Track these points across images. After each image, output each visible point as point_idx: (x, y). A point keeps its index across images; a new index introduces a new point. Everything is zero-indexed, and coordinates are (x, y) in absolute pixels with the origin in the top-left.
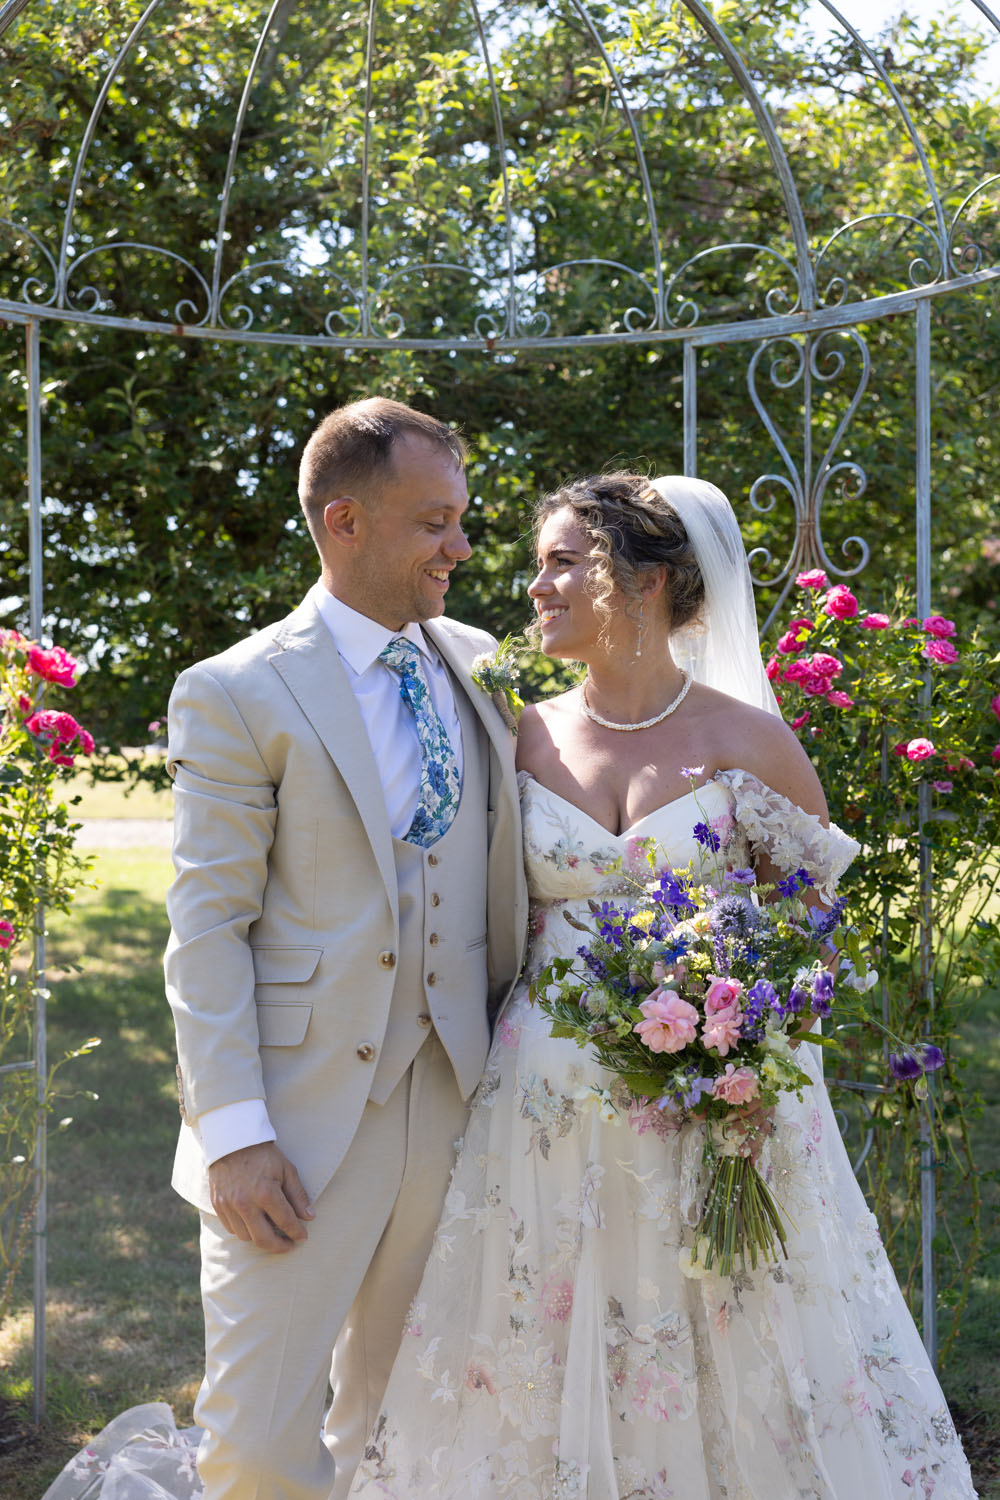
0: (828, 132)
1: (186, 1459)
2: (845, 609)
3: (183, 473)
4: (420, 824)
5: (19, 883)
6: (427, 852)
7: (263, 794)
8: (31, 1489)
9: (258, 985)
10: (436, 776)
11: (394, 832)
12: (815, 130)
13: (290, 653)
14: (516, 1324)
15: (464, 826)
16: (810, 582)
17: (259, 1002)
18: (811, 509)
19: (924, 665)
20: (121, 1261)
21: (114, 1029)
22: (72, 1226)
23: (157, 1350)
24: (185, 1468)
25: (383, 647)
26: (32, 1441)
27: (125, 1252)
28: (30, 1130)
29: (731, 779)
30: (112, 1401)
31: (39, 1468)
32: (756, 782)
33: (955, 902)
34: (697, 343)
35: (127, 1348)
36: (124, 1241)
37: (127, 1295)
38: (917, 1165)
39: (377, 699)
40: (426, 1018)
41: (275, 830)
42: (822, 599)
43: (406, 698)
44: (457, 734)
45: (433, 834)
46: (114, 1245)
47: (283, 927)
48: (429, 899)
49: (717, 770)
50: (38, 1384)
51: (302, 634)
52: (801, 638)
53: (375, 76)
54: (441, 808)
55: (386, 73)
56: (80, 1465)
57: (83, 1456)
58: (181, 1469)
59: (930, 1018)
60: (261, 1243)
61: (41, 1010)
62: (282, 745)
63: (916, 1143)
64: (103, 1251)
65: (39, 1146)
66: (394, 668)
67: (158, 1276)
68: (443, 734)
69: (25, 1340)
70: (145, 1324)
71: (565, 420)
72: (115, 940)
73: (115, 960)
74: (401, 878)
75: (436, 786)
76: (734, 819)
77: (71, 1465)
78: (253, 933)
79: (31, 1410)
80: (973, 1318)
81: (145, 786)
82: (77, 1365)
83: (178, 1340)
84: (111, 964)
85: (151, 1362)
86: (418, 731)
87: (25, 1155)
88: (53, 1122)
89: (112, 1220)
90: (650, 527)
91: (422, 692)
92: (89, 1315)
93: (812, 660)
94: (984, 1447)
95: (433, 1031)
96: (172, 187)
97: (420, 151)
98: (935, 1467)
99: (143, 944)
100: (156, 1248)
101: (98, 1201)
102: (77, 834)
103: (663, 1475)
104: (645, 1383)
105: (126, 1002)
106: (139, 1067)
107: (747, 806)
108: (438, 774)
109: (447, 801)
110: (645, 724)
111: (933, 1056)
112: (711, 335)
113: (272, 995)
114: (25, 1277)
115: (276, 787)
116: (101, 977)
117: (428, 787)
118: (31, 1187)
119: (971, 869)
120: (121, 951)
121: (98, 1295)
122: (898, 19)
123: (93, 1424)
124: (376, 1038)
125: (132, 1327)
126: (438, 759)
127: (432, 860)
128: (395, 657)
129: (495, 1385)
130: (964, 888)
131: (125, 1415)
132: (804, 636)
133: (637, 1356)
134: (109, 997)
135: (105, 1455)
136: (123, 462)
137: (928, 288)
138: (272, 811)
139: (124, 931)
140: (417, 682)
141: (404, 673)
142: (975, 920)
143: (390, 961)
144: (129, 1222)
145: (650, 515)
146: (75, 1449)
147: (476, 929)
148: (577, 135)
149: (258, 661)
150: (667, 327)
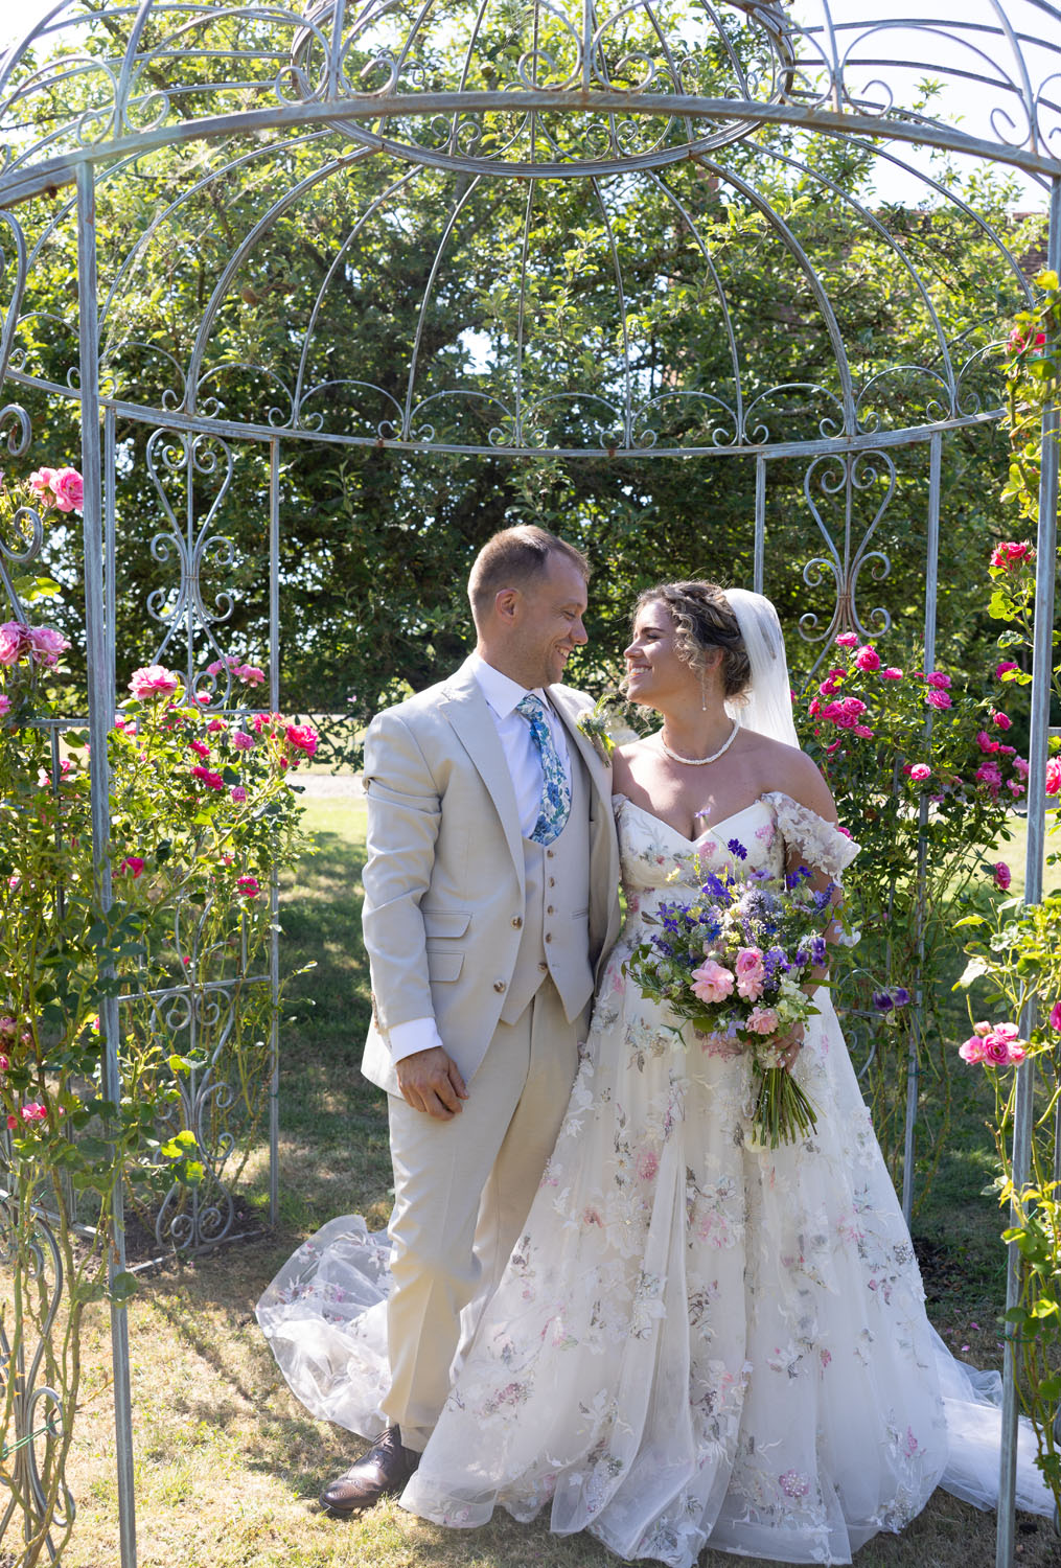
0: (881, 272)
1: (375, 1253)
2: (870, 663)
3: (379, 531)
4: (541, 827)
5: (261, 849)
6: (546, 849)
7: (432, 803)
8: (270, 1267)
9: (428, 938)
10: (553, 793)
11: (523, 832)
12: (871, 270)
13: (454, 702)
14: (620, 1182)
15: (572, 829)
16: (845, 642)
17: (428, 949)
18: (848, 586)
19: (926, 708)
20: (328, 1114)
21: (320, 942)
22: (293, 1088)
23: (354, 1179)
24: (374, 1259)
25: (520, 700)
26: (269, 1235)
27: (331, 1108)
28: (267, 1022)
29: (773, 799)
30: (325, 1212)
31: (275, 1254)
32: (791, 801)
33: (944, 883)
34: (766, 456)
35: (331, 1176)
36: (330, 1102)
37: (333, 1139)
38: (906, 1073)
39: (514, 738)
40: (544, 965)
41: (440, 829)
42: (853, 655)
43: (534, 737)
44: (568, 764)
45: (551, 835)
46: (323, 1103)
47: (444, 899)
48: (548, 882)
49: (762, 793)
50: (273, 1196)
51: (462, 689)
52: (836, 684)
53: (531, 235)
54: (557, 816)
55: (539, 233)
56: (303, 1253)
57: (305, 1248)
58: (372, 1260)
59: (920, 967)
60: (434, 1114)
61: (275, 938)
62: (447, 769)
63: (906, 1056)
64: (314, 1107)
65: (273, 1036)
66: (526, 716)
67: (354, 1127)
68: (559, 764)
69: (262, 1167)
70: (345, 1160)
71: (672, 493)
72: (319, 873)
73: (319, 889)
74: (528, 866)
75: (553, 800)
76: (775, 828)
77: (297, 1253)
78: (423, 903)
79: (269, 1215)
80: (948, 1179)
81: (347, 767)
82: (299, 1186)
83: (369, 1172)
84: (317, 891)
85: (350, 1187)
86: (542, 761)
87: (264, 1041)
88: (284, 1019)
89: (320, 1086)
90: (717, 619)
91: (546, 734)
92: (306, 1151)
93: (843, 702)
94: (944, 1269)
95: (549, 975)
96: (375, 317)
97: (565, 301)
98: (892, 1279)
99: (340, 877)
100: (352, 1107)
101: (311, 1071)
102: (302, 815)
103: (715, 1285)
104: (707, 1224)
105: (327, 921)
106: (337, 971)
107: (786, 817)
108: (555, 792)
109: (561, 812)
110: (708, 760)
111: (902, 995)
112: (777, 451)
113: (437, 945)
114: (264, 1124)
115: (440, 798)
116: (309, 901)
117: (547, 801)
118: (268, 1062)
119: (956, 860)
120: (324, 881)
121: (312, 1138)
122: (944, 174)
123: (311, 1226)
124: (507, 977)
125: (336, 1162)
126: (555, 782)
127: (550, 854)
128: (528, 708)
129: (603, 1221)
130: (950, 871)
131: (332, 1222)
132: (840, 681)
133: (704, 1206)
134: (315, 917)
135: (319, 1247)
136: (334, 523)
137: (941, 424)
138: (438, 815)
139: (326, 866)
140: (543, 725)
141: (534, 721)
142: (957, 896)
143: (519, 923)
144: (333, 1087)
145: (718, 612)
146: (299, 1243)
147: (580, 903)
148: (684, 293)
149: (431, 708)
150: (745, 444)
